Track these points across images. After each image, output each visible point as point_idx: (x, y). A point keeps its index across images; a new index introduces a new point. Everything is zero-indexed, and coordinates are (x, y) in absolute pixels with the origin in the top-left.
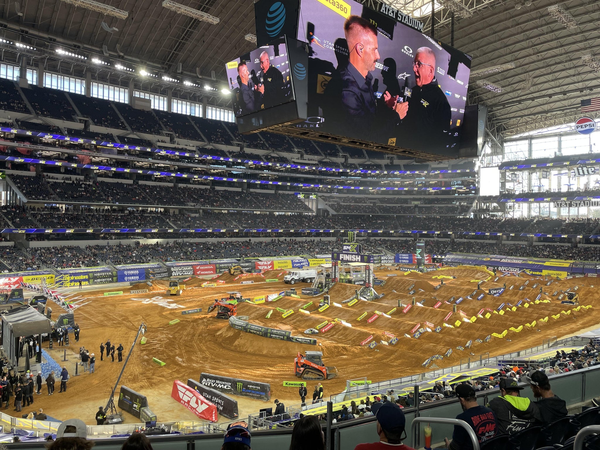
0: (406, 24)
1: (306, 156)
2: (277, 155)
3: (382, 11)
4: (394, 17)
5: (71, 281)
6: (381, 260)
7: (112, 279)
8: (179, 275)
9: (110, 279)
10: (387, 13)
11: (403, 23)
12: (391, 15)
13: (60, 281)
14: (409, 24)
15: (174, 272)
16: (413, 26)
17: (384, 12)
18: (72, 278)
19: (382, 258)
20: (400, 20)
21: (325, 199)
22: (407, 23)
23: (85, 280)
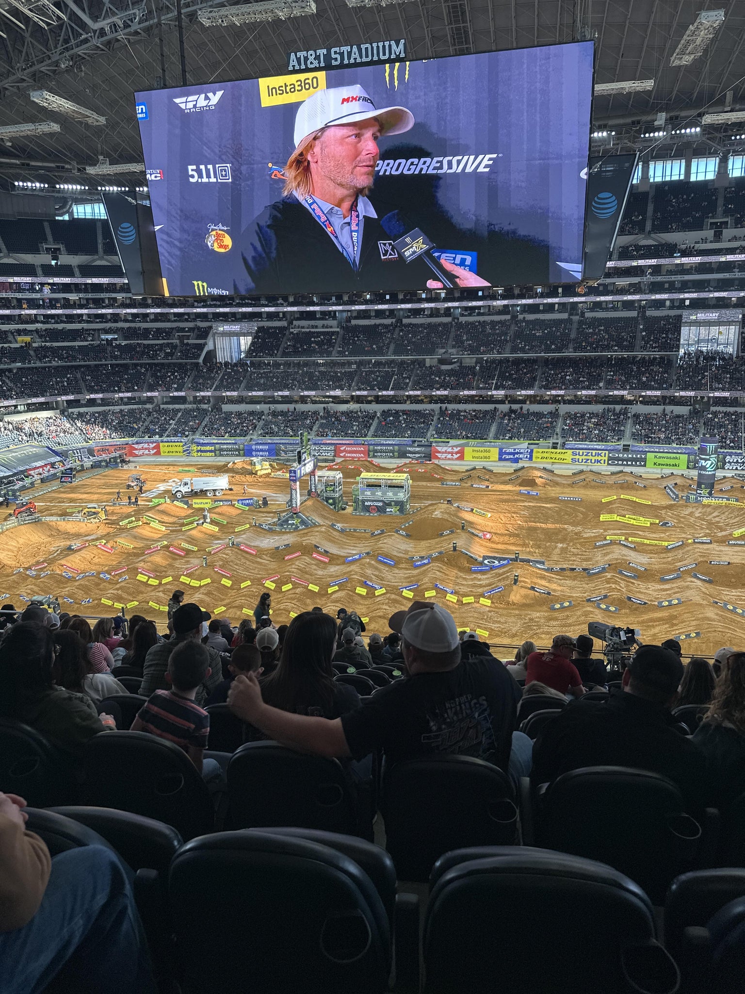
0: (356, 65)
3: (291, 68)
4: (322, 64)
5: (198, 451)
7: (239, 453)
9: (237, 452)
10: (303, 67)
11: (349, 66)
12: (316, 64)
13: (188, 450)
14: (364, 59)
16: (376, 58)
17: (297, 67)
19: (728, 459)
20: (338, 63)
22: (359, 60)
23: (211, 451)
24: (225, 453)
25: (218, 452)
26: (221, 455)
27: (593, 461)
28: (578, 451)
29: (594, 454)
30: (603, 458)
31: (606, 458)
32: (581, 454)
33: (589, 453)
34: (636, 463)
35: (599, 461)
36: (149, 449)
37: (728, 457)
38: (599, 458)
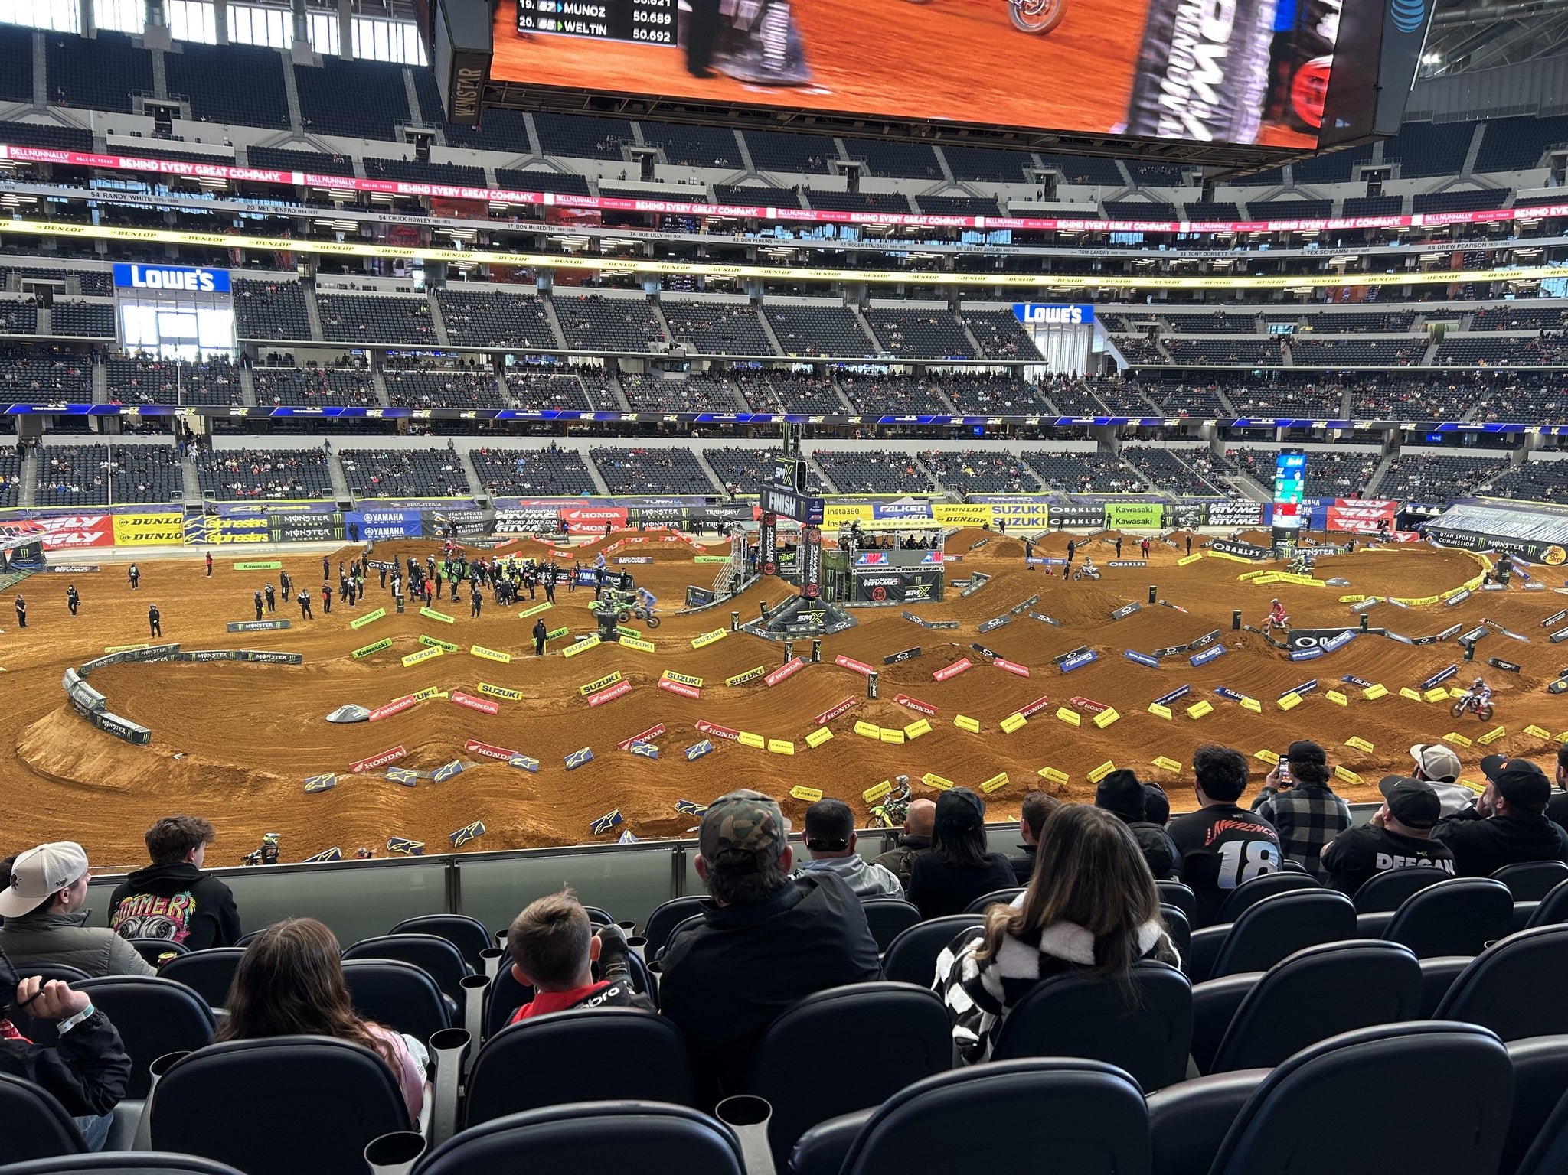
1: (1063, 190)
2: (965, 190)
5: (225, 531)
6: (1208, 516)
7: (332, 532)
8: (516, 530)
9: (326, 531)
13: (198, 529)
15: (500, 523)
18: (227, 524)
19: (1213, 508)
21: (1112, 323)
23: (259, 530)
24: (296, 533)
25: (276, 533)
26: (285, 539)
27: (1026, 522)
28: (1001, 505)
29: (1026, 510)
30: (1042, 516)
31: (1046, 516)
32: (1007, 510)
33: (1018, 508)
34: (1090, 521)
35: (1035, 522)
36: (80, 532)
37: (1213, 505)
38: (1035, 516)
